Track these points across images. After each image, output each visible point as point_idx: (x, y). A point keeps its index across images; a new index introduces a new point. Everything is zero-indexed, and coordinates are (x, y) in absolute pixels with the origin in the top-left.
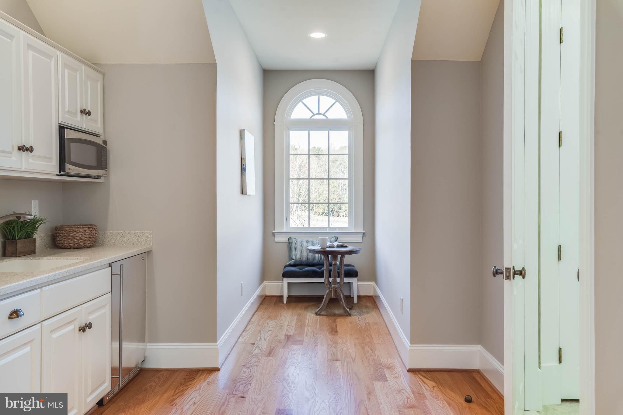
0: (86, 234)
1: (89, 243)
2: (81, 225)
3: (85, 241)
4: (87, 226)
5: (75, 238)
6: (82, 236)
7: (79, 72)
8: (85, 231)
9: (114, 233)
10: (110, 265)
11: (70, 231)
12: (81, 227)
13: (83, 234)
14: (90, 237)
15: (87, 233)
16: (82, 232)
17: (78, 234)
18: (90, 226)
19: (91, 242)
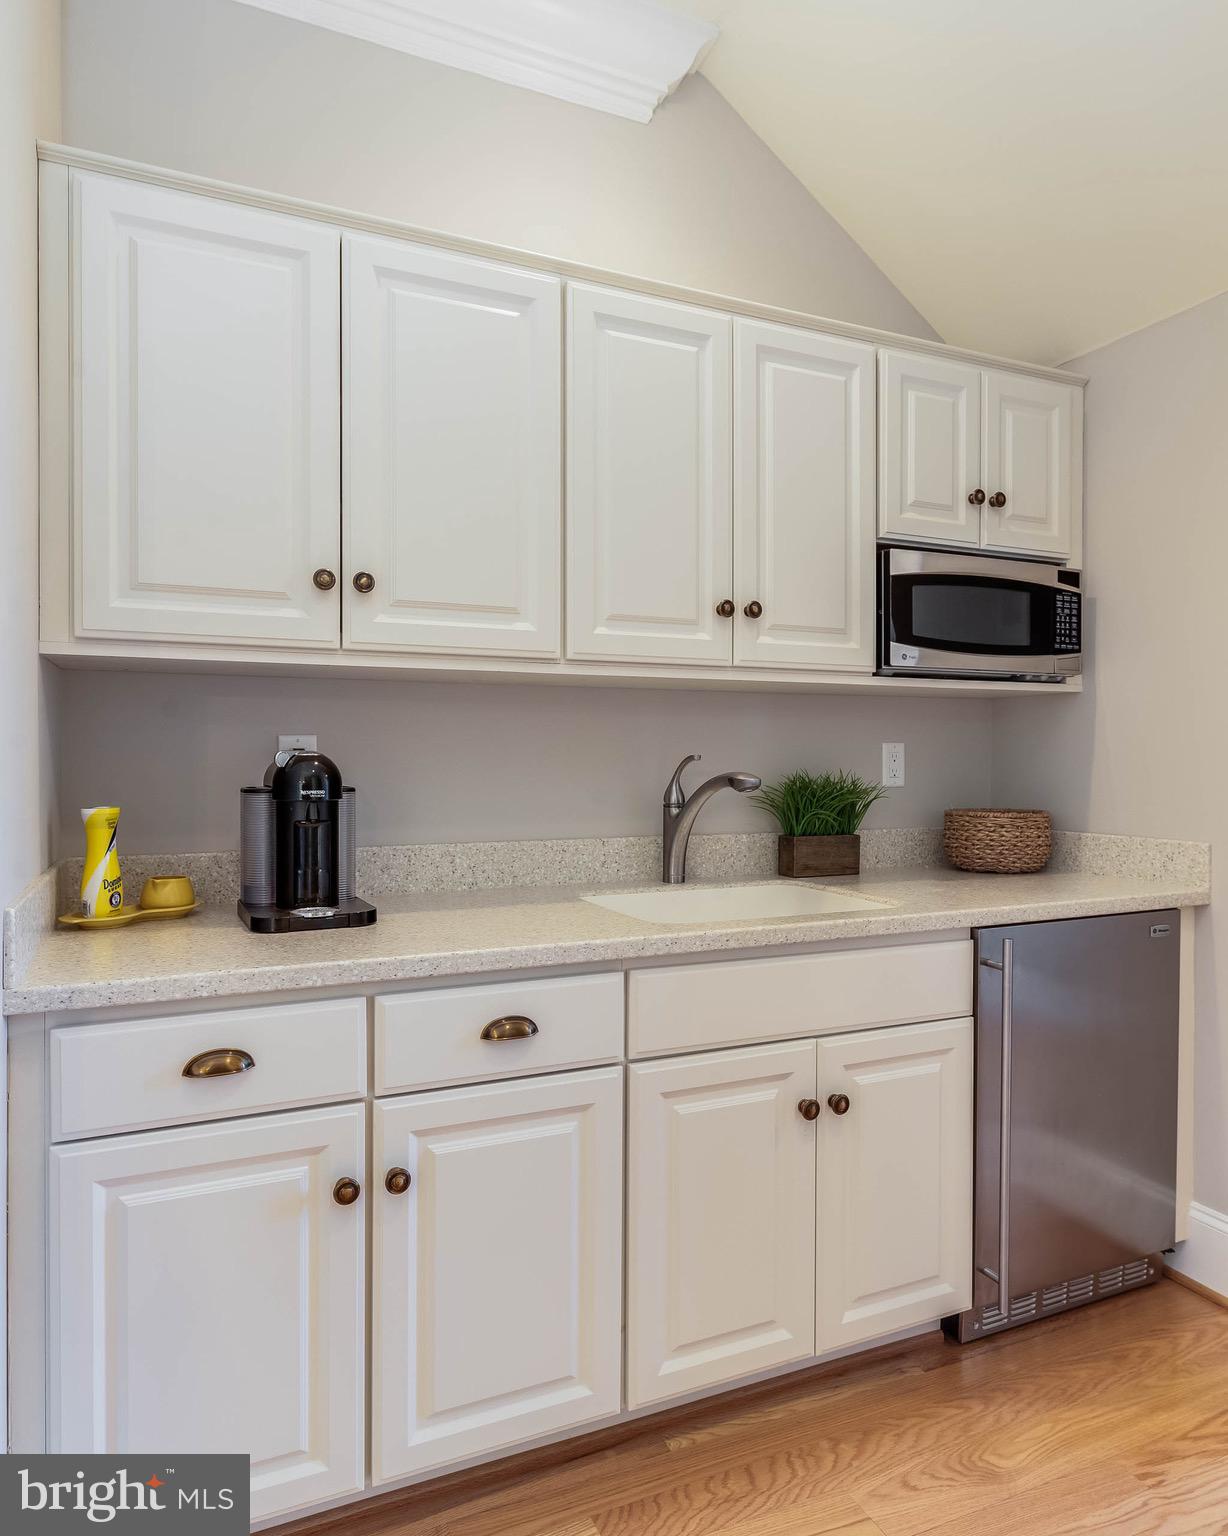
0: (1003, 836)
1: (1014, 862)
2: (991, 811)
3: (1001, 854)
4: (1006, 815)
5: (973, 845)
6: (991, 840)
7: (963, 395)
8: (1003, 827)
9: (1104, 838)
10: (973, 933)
11: (963, 825)
12: (991, 815)
13: (995, 836)
14: (1015, 846)
15: (1005, 833)
16: (992, 829)
17: (980, 835)
18: (1015, 814)
19: (1019, 859)
